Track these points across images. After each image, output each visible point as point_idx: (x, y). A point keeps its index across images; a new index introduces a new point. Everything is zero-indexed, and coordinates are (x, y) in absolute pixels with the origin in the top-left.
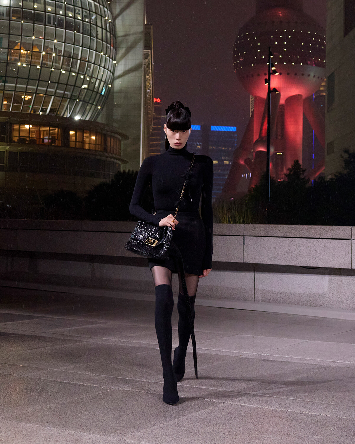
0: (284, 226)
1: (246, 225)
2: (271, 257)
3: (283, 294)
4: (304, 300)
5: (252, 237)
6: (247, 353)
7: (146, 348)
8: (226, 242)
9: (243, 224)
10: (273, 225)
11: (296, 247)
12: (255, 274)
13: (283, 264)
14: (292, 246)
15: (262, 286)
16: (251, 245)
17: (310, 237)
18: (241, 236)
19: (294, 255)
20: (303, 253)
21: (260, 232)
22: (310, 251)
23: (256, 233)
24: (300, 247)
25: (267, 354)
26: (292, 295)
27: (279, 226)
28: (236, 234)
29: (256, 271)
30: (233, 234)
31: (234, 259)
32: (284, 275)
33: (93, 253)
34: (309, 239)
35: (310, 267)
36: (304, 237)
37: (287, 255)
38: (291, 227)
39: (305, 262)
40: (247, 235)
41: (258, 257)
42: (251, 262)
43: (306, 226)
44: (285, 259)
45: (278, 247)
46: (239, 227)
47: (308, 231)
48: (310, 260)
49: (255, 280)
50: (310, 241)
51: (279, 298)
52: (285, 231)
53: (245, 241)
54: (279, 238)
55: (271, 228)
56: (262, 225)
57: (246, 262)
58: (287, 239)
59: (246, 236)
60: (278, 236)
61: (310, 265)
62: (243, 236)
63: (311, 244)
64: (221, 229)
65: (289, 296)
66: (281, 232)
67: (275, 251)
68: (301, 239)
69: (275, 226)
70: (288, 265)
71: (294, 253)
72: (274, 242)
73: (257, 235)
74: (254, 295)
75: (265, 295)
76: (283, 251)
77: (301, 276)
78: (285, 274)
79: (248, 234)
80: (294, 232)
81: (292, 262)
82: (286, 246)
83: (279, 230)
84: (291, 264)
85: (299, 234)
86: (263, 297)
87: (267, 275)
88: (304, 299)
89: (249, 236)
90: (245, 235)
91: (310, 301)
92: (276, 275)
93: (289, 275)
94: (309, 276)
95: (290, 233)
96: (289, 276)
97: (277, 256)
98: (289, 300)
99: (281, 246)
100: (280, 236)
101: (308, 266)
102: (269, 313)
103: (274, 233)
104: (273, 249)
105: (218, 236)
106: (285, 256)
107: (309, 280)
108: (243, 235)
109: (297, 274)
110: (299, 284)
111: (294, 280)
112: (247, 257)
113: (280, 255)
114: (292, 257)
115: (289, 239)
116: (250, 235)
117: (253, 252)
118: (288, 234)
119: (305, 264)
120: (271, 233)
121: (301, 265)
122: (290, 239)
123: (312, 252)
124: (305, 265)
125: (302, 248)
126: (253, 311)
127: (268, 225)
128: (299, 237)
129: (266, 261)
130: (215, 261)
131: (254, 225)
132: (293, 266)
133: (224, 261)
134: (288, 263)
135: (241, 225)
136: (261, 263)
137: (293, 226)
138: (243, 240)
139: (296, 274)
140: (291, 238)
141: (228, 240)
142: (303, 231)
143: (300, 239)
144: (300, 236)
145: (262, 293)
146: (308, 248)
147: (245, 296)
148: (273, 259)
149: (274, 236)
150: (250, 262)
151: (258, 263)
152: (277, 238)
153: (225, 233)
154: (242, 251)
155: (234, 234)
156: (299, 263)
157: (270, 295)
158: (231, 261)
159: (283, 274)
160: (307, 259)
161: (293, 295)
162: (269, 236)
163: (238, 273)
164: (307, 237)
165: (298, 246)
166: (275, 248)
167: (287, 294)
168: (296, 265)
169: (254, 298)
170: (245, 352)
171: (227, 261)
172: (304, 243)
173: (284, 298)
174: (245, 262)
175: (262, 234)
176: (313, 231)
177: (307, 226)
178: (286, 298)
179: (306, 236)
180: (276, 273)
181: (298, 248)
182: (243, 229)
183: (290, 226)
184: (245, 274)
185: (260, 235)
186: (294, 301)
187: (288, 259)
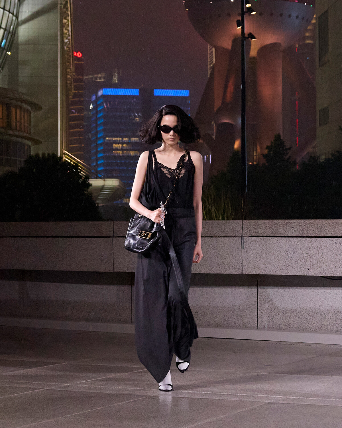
0: (300, 221)
1: (245, 222)
2: (281, 265)
3: (298, 316)
4: (328, 324)
5: (253, 238)
6: (272, 397)
7: (129, 396)
8: (217, 246)
9: (241, 221)
10: (283, 221)
11: (317, 250)
12: (258, 290)
13: (299, 274)
14: (311, 249)
15: (269, 306)
16: (252, 249)
17: (336, 235)
18: (239, 237)
19: (314, 261)
20: (326, 258)
21: (265, 231)
22: (337, 255)
23: (260, 232)
24: (322, 249)
25: (300, 397)
26: (311, 317)
27: (292, 221)
28: (231, 234)
29: (261, 285)
30: (227, 234)
31: (228, 269)
32: (299, 290)
33: (26, 267)
34: (334, 239)
35: (337, 277)
36: (327, 235)
37: (304, 262)
38: (309, 222)
39: (330, 270)
40: (246, 235)
41: (263, 266)
42: (254, 273)
43: (330, 221)
44: (301, 268)
45: (292, 251)
46: (235, 225)
47: (333, 228)
48: (336, 267)
49: (258, 298)
50: (336, 241)
51: (292, 322)
52: (301, 228)
53: (244, 244)
54: (292, 238)
55: (281, 224)
56: (267, 221)
57: (247, 273)
58: (304, 239)
59: (245, 237)
60: (291, 236)
61: (336, 274)
62: (242, 237)
63: (337, 245)
64: (210, 229)
65: (307, 318)
66: (295, 229)
67: (287, 256)
68: (324, 238)
69: (286, 221)
70: (306, 275)
71: (314, 258)
72: (285, 243)
73: (261, 235)
74: (257, 319)
75: (273, 319)
76: (298, 256)
77: (323, 290)
78: (301, 288)
79: (248, 235)
80: (312, 230)
81: (311, 270)
82: (302, 249)
83: (293, 228)
84: (310, 275)
85: (321, 232)
86: (270, 321)
87: (276, 290)
88: (329, 322)
89: (250, 237)
90: (244, 235)
91: (337, 325)
92: (289, 290)
93: (305, 289)
94: (334, 290)
95: (308, 230)
96: (307, 290)
97: (290, 264)
98: (307, 324)
99: (295, 250)
100: (294, 235)
101: (335, 276)
102: (280, 343)
103: (285, 232)
104: (284, 254)
105: (206, 238)
106: (301, 264)
107: (334, 295)
108: (241, 235)
109: (318, 288)
110: (320, 301)
111: (314, 296)
112: (247, 266)
113: (294, 261)
114: (311, 264)
115: (306, 240)
116: (250, 235)
117: (256, 259)
118: (305, 232)
119: (331, 273)
120: (281, 231)
121: (324, 275)
122: (308, 239)
123: (339, 256)
124: (330, 275)
125: (325, 251)
126: (257, 341)
127: (276, 221)
128: (320, 235)
129: (274, 271)
130: (201, 273)
131: (256, 221)
132: (313, 276)
133: (215, 273)
134: (306, 273)
135: (238, 221)
136: (268, 273)
137: (312, 221)
138: (241, 243)
139: (316, 288)
140: (310, 238)
141: (220, 243)
142: (326, 228)
143: (322, 238)
144: (322, 235)
145: (268, 316)
146: (333, 251)
147: (244, 321)
148: (284, 268)
149: (285, 236)
150: (252, 273)
151: (263, 274)
152: (290, 238)
153: (215, 233)
154: (241, 258)
155: (229, 235)
156: (322, 272)
157: (280, 318)
158: (225, 273)
159: (298, 288)
160: (332, 266)
161: (313, 317)
162: (277, 235)
163: (233, 289)
164: (332, 236)
165: (320, 249)
166: (287, 252)
167: (304, 315)
168: (318, 275)
169: (257, 323)
170: (268, 395)
171: (219, 272)
172: (328, 245)
173: (300, 321)
174: (244, 273)
175: (268, 234)
176: (340, 227)
177: (332, 220)
178: (303, 321)
179: (330, 235)
180: (287, 287)
181: (320, 251)
182: (241, 226)
183: (307, 221)
184: (243, 289)
185: (265, 235)
186: (314, 325)
187: (305, 267)
